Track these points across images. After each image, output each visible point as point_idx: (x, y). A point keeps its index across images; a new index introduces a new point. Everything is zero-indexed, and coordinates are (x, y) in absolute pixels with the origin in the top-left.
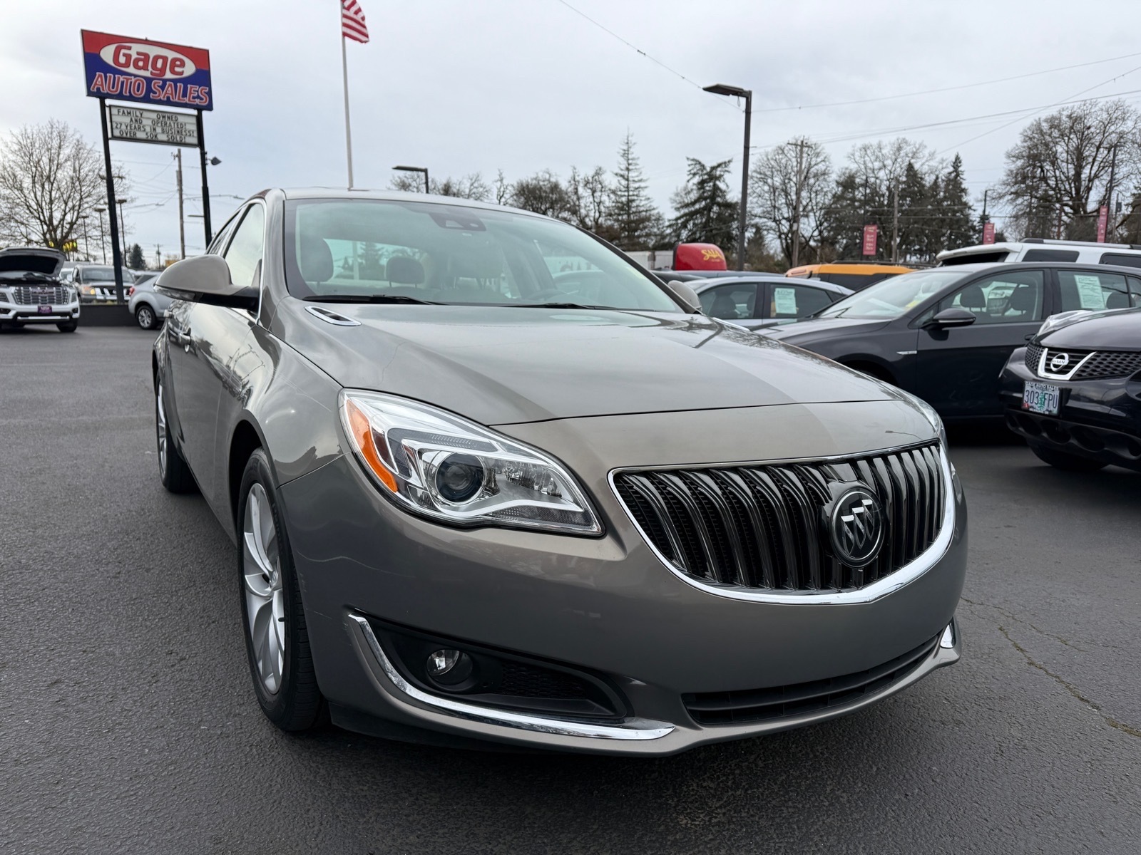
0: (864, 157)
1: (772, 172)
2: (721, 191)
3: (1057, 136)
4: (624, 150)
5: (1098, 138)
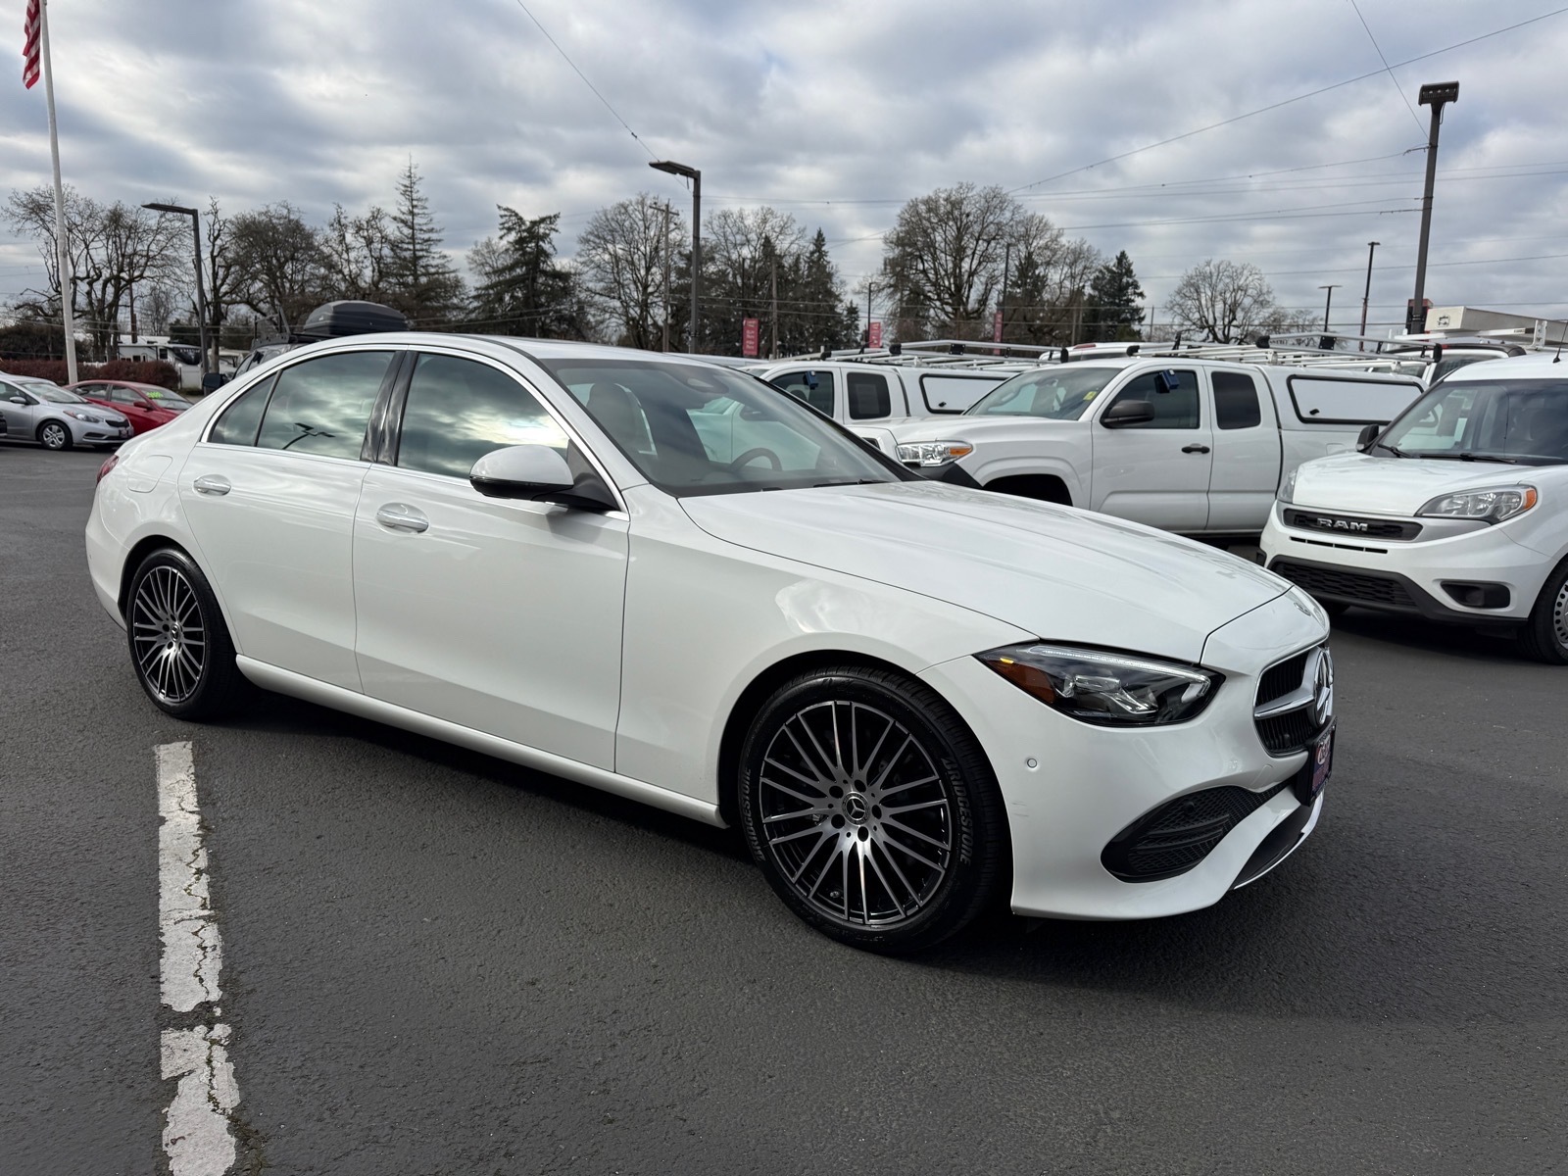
0: (724, 227)
1: (613, 237)
2: (547, 255)
3: (935, 220)
4: (405, 186)
5: (977, 228)
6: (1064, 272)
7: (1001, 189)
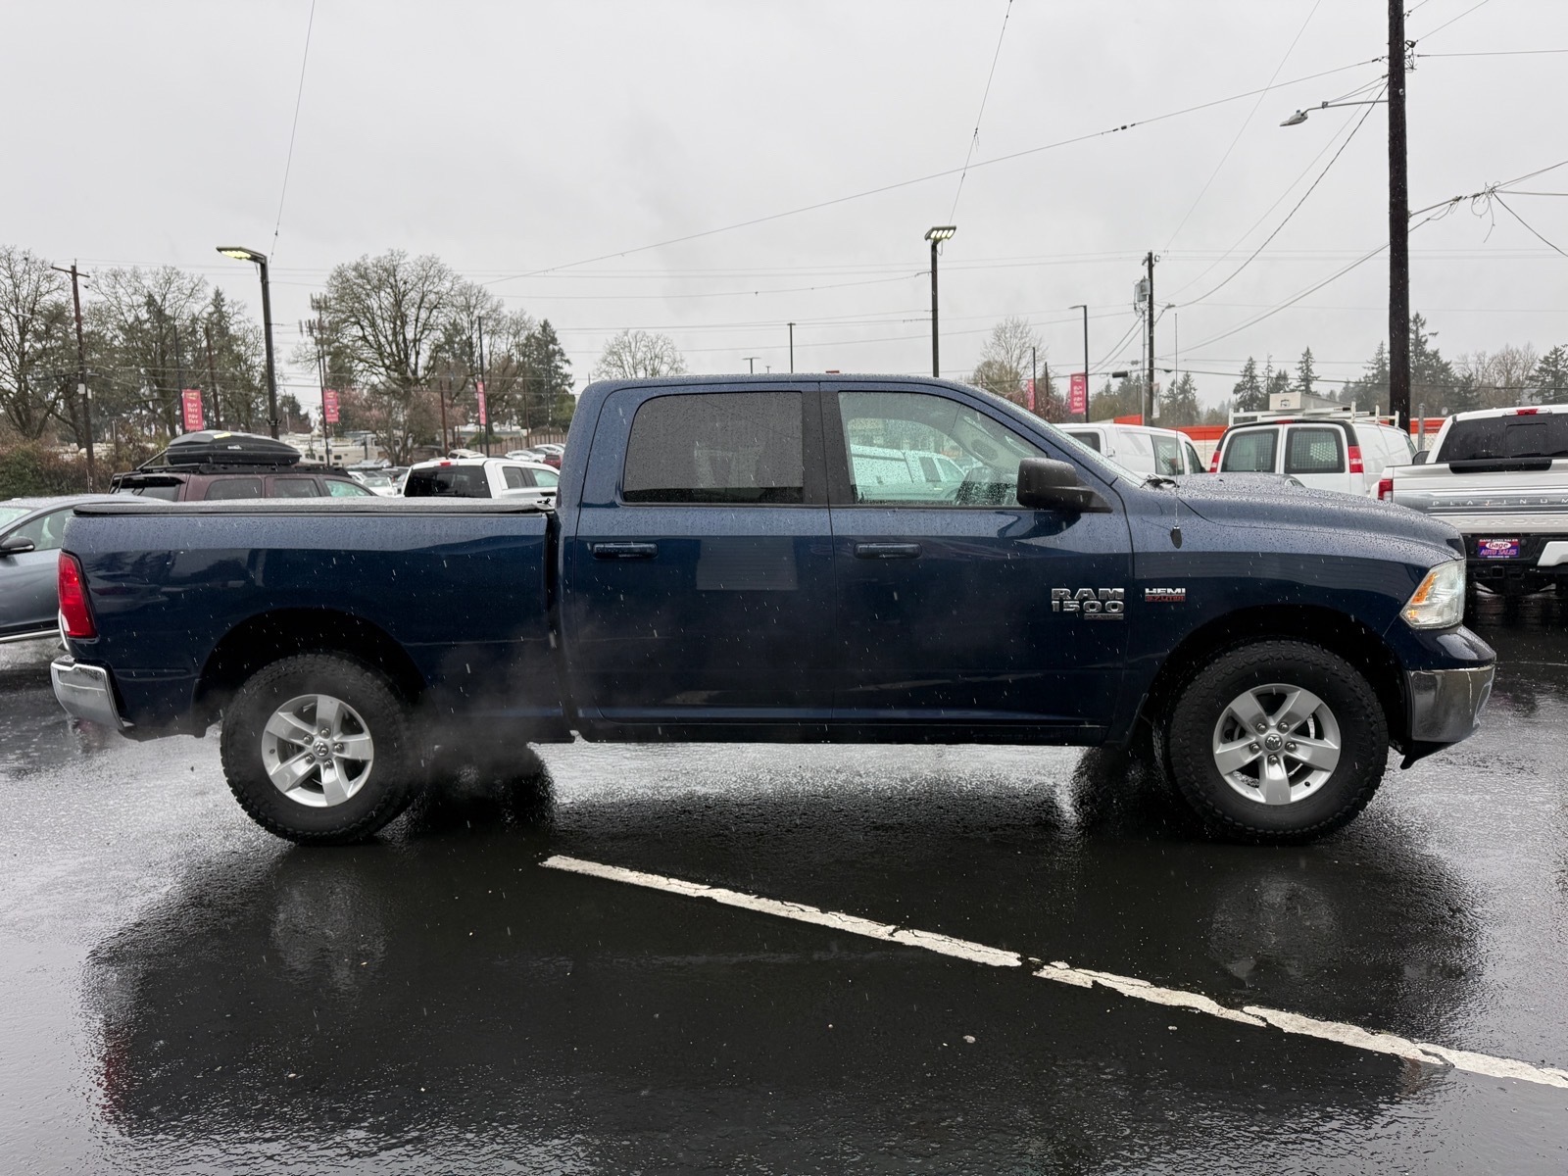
3: (367, 286)
5: (414, 295)
6: (510, 341)
7: (438, 259)
